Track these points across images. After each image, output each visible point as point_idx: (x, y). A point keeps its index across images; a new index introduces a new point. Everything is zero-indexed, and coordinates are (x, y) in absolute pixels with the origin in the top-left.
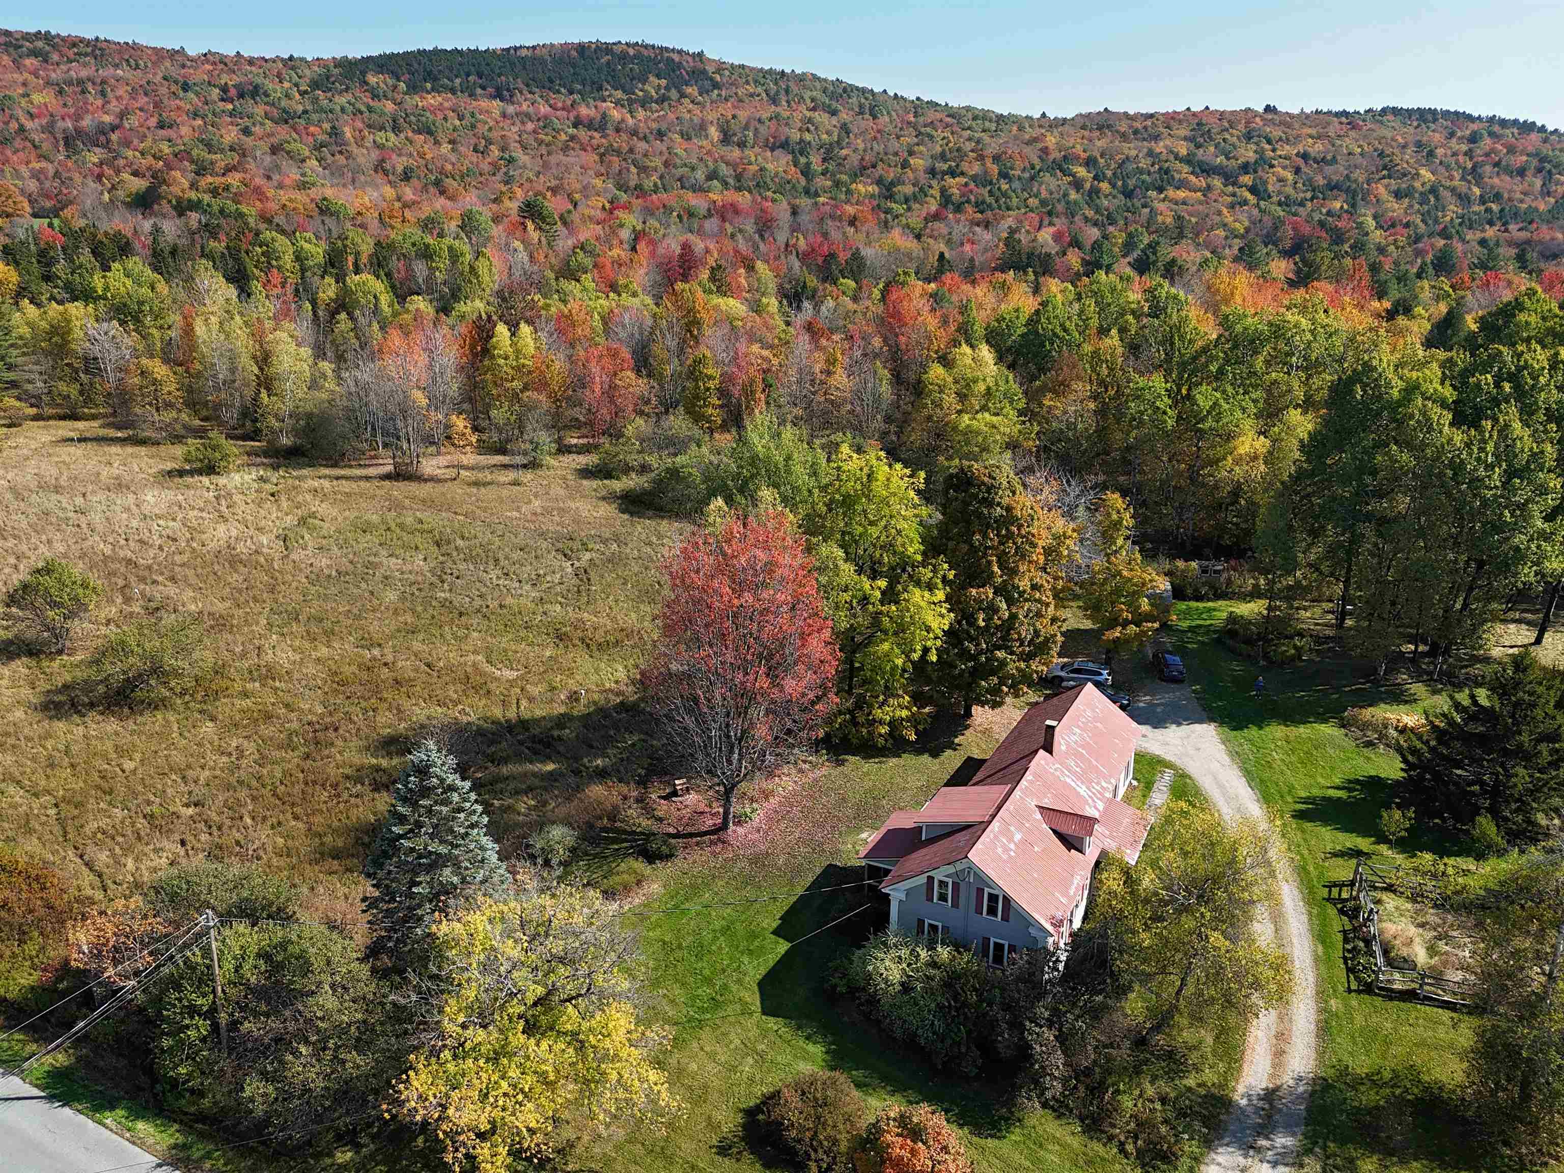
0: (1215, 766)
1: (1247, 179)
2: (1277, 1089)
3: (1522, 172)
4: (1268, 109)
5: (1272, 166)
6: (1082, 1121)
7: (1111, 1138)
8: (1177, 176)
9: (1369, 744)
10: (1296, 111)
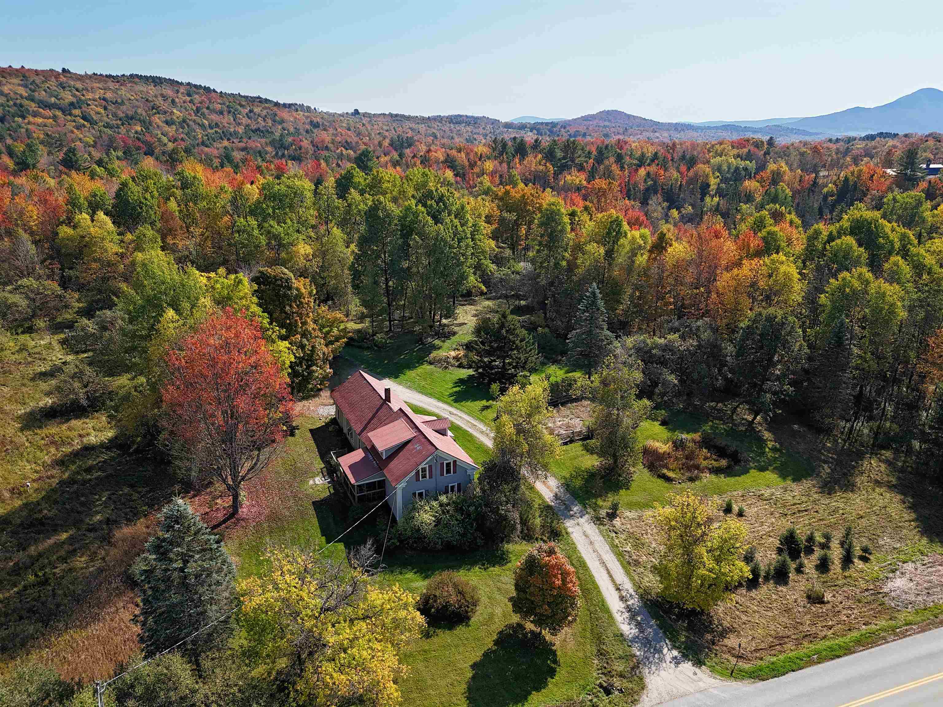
0: (408, 394)
1: (77, 112)
2: (556, 494)
3: (221, 113)
4: (64, 70)
5: (88, 105)
6: (524, 539)
7: (537, 539)
8: (30, 109)
9: (446, 368)
10: (83, 73)
